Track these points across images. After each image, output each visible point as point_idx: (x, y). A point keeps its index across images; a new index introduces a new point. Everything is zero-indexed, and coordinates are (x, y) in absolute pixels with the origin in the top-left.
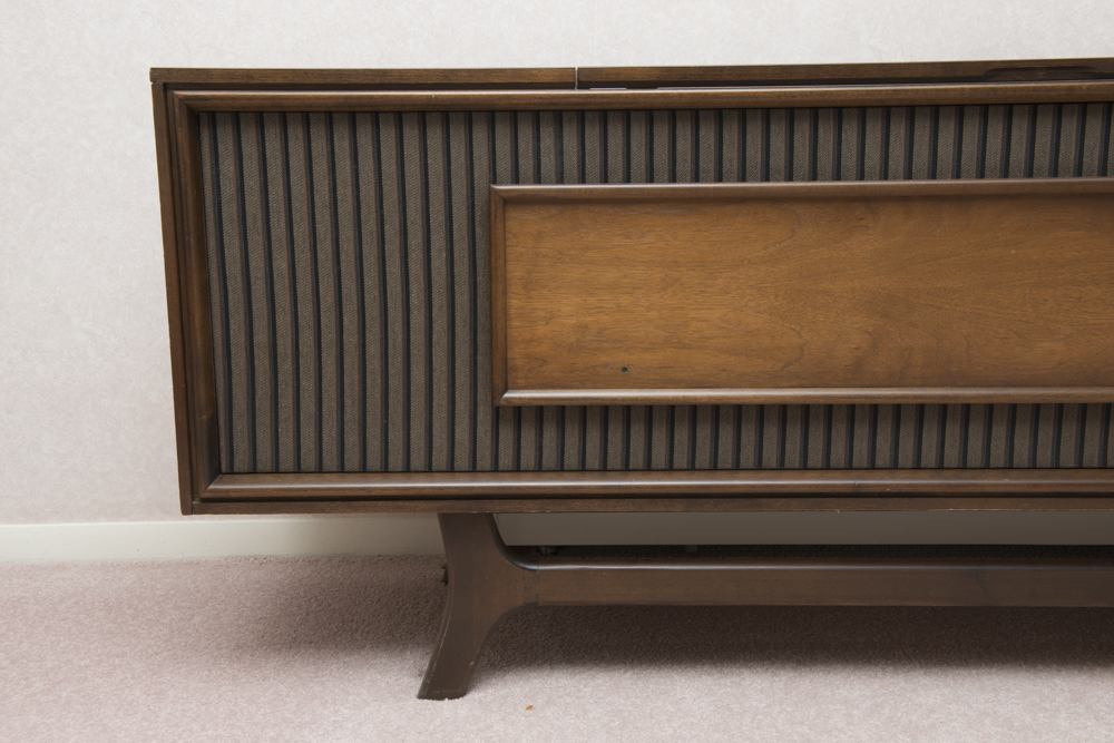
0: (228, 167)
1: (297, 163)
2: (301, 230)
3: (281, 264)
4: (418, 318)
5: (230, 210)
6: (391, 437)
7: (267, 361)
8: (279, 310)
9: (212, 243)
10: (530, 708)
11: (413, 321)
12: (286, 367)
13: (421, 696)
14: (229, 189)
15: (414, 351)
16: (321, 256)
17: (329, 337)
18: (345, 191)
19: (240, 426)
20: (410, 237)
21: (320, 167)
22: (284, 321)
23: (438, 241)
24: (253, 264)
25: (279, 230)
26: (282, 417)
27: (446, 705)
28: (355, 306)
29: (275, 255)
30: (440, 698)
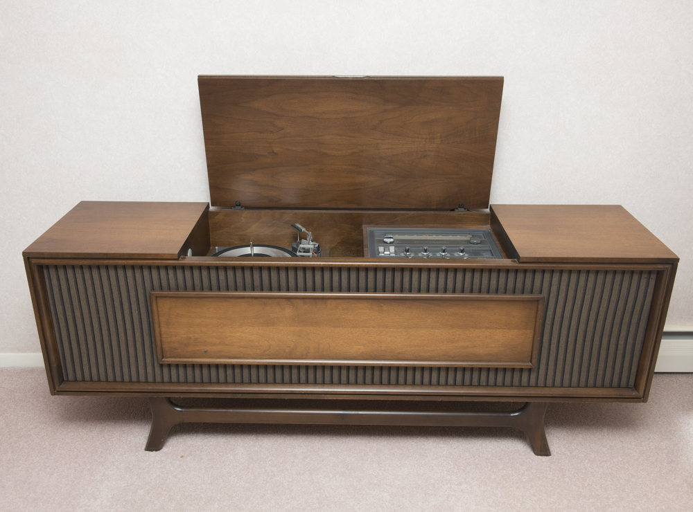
0: (55, 282)
1: (80, 281)
2: (84, 303)
3: (78, 314)
4: (129, 332)
5: (57, 297)
6: (124, 371)
7: (76, 345)
8: (79, 329)
9: (52, 307)
10: (182, 457)
11: (128, 333)
12: (83, 347)
13: (146, 450)
14: (56, 290)
15: (129, 343)
16: (92, 311)
17: (98, 338)
18: (98, 291)
19: (69, 366)
20: (124, 306)
21: (89, 283)
22: (81, 332)
23: (134, 307)
24: (68, 314)
25: (76, 303)
26: (84, 364)
27: (154, 453)
28: (106, 328)
29: (75, 311)
30: (152, 451)
